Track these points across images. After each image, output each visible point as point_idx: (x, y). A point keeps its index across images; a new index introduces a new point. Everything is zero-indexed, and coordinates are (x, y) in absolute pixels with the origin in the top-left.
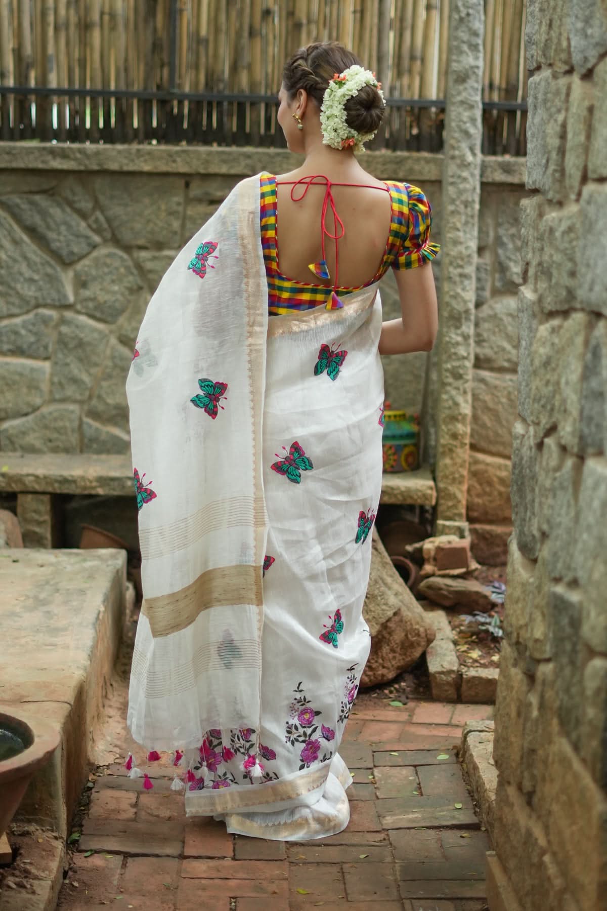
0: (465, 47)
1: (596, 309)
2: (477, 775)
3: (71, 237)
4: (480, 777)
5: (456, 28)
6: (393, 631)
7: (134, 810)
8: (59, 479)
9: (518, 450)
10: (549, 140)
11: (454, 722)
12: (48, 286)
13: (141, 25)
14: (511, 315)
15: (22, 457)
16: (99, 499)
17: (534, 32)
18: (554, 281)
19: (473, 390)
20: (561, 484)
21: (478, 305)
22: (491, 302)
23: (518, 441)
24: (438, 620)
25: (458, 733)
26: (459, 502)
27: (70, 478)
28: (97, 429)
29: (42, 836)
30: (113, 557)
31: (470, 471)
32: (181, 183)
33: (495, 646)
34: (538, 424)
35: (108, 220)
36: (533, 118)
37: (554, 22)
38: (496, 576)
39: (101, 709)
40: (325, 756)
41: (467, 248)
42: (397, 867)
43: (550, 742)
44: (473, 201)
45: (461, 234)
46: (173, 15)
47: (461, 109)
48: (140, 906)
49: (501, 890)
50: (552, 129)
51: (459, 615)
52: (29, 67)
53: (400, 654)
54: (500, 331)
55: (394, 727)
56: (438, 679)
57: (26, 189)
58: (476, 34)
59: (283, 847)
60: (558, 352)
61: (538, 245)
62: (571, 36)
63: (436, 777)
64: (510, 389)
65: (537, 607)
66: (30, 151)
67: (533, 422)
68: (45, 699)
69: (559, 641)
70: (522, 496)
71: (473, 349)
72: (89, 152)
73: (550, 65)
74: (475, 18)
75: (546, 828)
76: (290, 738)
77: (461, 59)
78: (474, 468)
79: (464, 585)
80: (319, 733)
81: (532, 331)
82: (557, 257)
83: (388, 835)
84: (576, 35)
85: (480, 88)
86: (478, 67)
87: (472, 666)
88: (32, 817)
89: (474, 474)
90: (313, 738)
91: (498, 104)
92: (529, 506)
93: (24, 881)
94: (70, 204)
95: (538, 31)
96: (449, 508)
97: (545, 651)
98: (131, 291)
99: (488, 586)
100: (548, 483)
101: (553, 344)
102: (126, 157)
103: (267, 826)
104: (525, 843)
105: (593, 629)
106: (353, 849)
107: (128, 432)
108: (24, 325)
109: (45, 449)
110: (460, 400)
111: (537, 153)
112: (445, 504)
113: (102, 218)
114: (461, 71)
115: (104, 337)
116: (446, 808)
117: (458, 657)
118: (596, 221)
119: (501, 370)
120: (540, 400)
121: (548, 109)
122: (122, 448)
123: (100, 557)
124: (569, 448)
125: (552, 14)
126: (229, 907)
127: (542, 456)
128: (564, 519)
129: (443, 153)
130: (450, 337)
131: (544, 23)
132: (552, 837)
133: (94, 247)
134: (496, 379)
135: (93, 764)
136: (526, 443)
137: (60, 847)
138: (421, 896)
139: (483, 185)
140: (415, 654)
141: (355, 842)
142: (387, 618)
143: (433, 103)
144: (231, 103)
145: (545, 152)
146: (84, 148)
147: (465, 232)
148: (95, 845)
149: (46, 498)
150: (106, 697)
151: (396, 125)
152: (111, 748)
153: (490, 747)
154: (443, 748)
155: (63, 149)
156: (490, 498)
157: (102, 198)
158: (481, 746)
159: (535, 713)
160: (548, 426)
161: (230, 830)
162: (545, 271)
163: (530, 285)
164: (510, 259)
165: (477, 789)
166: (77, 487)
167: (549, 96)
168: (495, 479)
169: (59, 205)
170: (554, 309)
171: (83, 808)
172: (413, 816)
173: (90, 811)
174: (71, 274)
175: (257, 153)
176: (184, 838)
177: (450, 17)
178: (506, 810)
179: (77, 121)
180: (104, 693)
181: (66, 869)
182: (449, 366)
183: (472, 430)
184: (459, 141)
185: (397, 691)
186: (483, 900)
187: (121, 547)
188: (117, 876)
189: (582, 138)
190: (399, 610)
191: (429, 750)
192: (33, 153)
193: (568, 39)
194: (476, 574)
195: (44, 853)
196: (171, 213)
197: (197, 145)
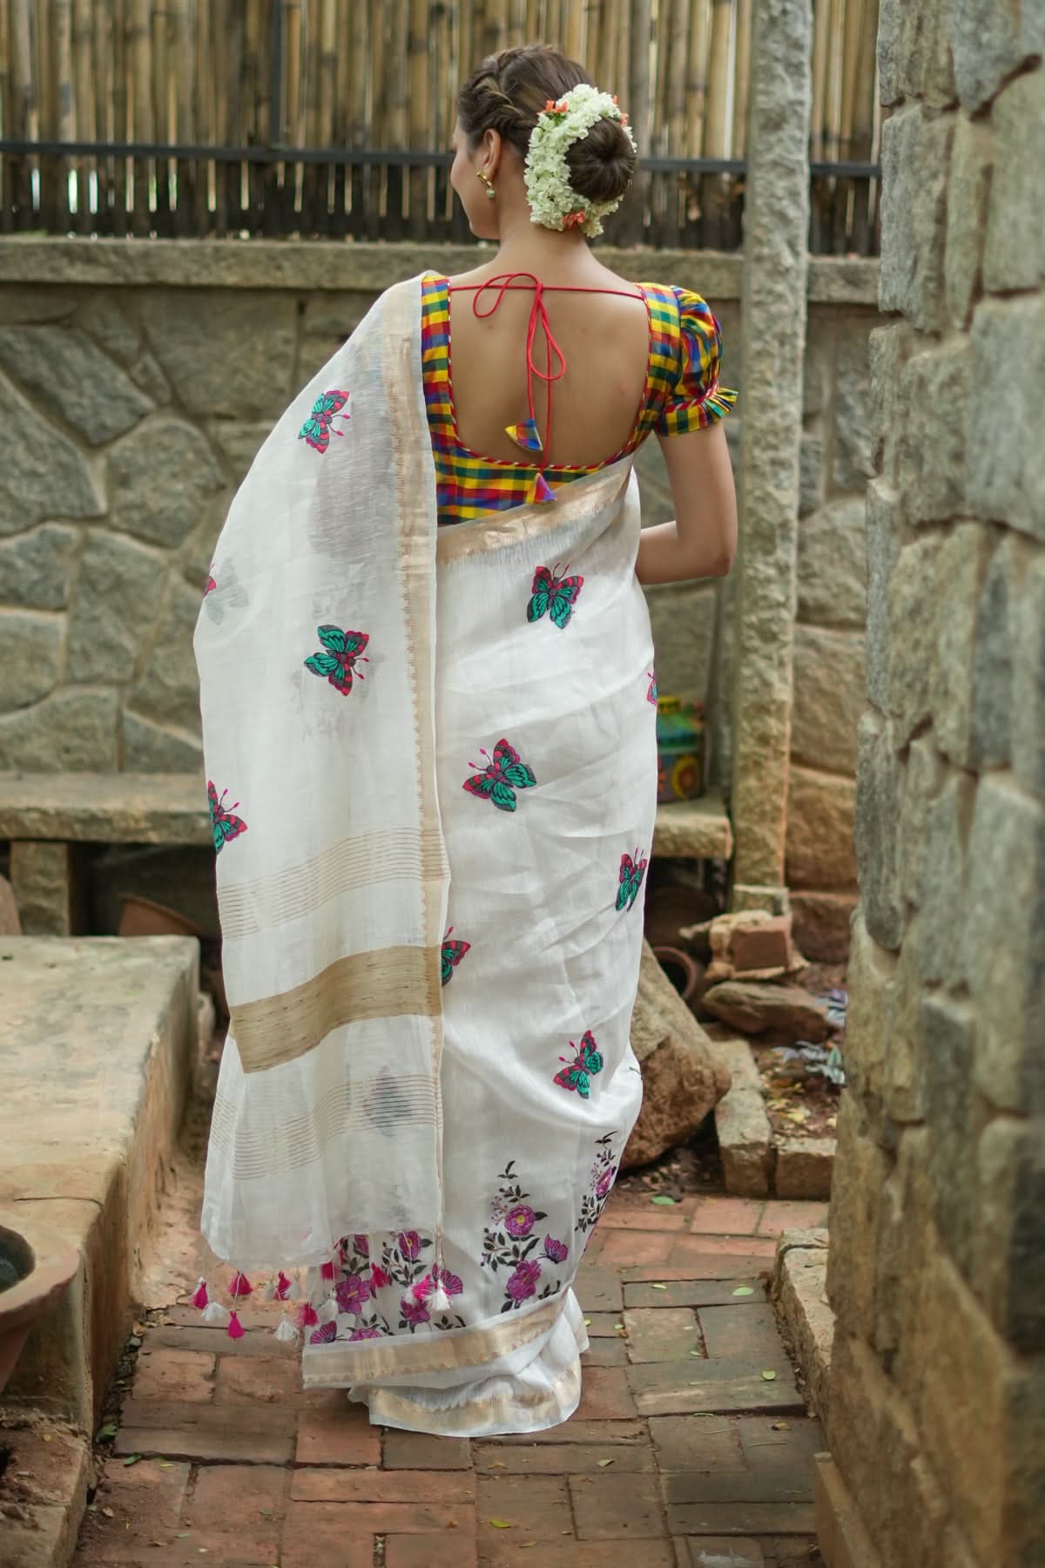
0: (779, 69)
1: (996, 517)
2: (801, 1322)
3: (101, 400)
4: (806, 1325)
5: (764, 36)
6: (657, 1075)
7: (211, 1385)
8: (82, 815)
9: (867, 761)
10: (916, 225)
11: (763, 1231)
12: (62, 484)
13: (220, 35)
14: (860, 530)
15: (19, 778)
16: (152, 851)
17: (891, 39)
18: (926, 468)
19: (795, 660)
20: (939, 819)
21: (804, 513)
22: (827, 509)
23: (868, 747)
24: (736, 1057)
25: (770, 1250)
26: (773, 852)
27: (100, 815)
28: (148, 731)
29: (50, 1429)
30: (176, 950)
31: (790, 799)
32: (291, 304)
33: (834, 1101)
34: (899, 716)
35: (166, 370)
36: (891, 189)
37: (926, 22)
38: (836, 979)
39: (155, 1211)
40: (547, 1288)
41: (784, 415)
42: (663, 1481)
43: (923, 1264)
44: (795, 334)
45: (773, 391)
46: (275, 15)
47: (772, 176)
48: (220, 1549)
49: (840, 1519)
50: (923, 207)
51: (772, 1047)
52: (27, 105)
53: (671, 1116)
54: (842, 558)
55: (658, 1240)
56: (736, 1159)
57: (23, 316)
58: (797, 45)
59: (468, 1446)
60: (933, 592)
61: (899, 407)
62: (955, 46)
63: (731, 1325)
64: (860, 659)
65: (899, 1031)
66: (29, 251)
67: (892, 713)
68: (57, 1195)
69: (935, 1091)
70: (874, 841)
71: (795, 589)
72: (131, 252)
73: (920, 96)
74: (796, 18)
75: (916, 1412)
76: (489, 1257)
77: (771, 88)
78: (797, 795)
79: (781, 996)
80: (540, 1249)
81: (890, 555)
82: (932, 429)
83: (647, 1426)
84: (962, 44)
85: (805, 139)
86: (801, 103)
87: (793, 1136)
88: (34, 1397)
89: (798, 805)
90: (530, 1258)
91: (836, 167)
92: (886, 859)
93: (19, 1507)
94: (100, 342)
95: (899, 39)
96: (755, 864)
97: (913, 1108)
98: (206, 491)
99: (822, 997)
100: (917, 819)
101: (925, 578)
102: (195, 262)
103: (438, 1411)
104: (881, 1439)
105: (993, 1068)
106: (589, 1450)
107: (200, 735)
108: (22, 551)
109: (59, 766)
110: (773, 676)
111: (898, 248)
112: (748, 857)
113: (154, 367)
114: (772, 110)
115: (159, 571)
116: (747, 1379)
117: (769, 1119)
118: (998, 364)
119: (844, 625)
120: (903, 674)
121: (915, 173)
122: (191, 761)
123: (153, 951)
124: (952, 757)
125: (923, 8)
126: (372, 1550)
127: (907, 771)
128: (945, 879)
129: (743, 253)
130: (756, 570)
131: (908, 24)
132: (925, 1428)
133: (142, 416)
134: (838, 641)
135: (139, 1307)
136: (881, 750)
137: (81, 1449)
138: (705, 1531)
139: (811, 305)
140: (695, 1114)
141: (591, 1439)
142: (646, 1054)
143: (726, 165)
144: (376, 167)
145: (911, 247)
146: (124, 246)
147: (780, 387)
148: (144, 1444)
149: (60, 850)
150: (163, 1190)
151: (661, 203)
152: (172, 1279)
153: (822, 1274)
154: (744, 1277)
155: (86, 248)
156: (825, 847)
157: (153, 331)
158: (809, 1273)
159: (897, 1215)
160: (917, 720)
161: (375, 1420)
162: (912, 453)
163: (888, 477)
164: (858, 434)
165: (801, 1346)
166: (113, 830)
167: (918, 149)
168: (834, 814)
169: (80, 343)
170: (926, 518)
171: (122, 1382)
172: (692, 1393)
173: (136, 1387)
174: (101, 463)
175: (423, 253)
176: (297, 1432)
177: (754, 17)
178: (849, 1381)
179: (112, 199)
180: (160, 1185)
181: (93, 1486)
182: (753, 619)
183: (795, 729)
184: (770, 231)
185: (665, 1177)
186: (810, 1536)
187: (190, 932)
188: (180, 1499)
189: (973, 222)
190: (668, 1038)
191: (718, 1280)
192: (35, 254)
193: (950, 51)
194: (801, 976)
195: (54, 1460)
196: (273, 358)
197: (319, 239)
